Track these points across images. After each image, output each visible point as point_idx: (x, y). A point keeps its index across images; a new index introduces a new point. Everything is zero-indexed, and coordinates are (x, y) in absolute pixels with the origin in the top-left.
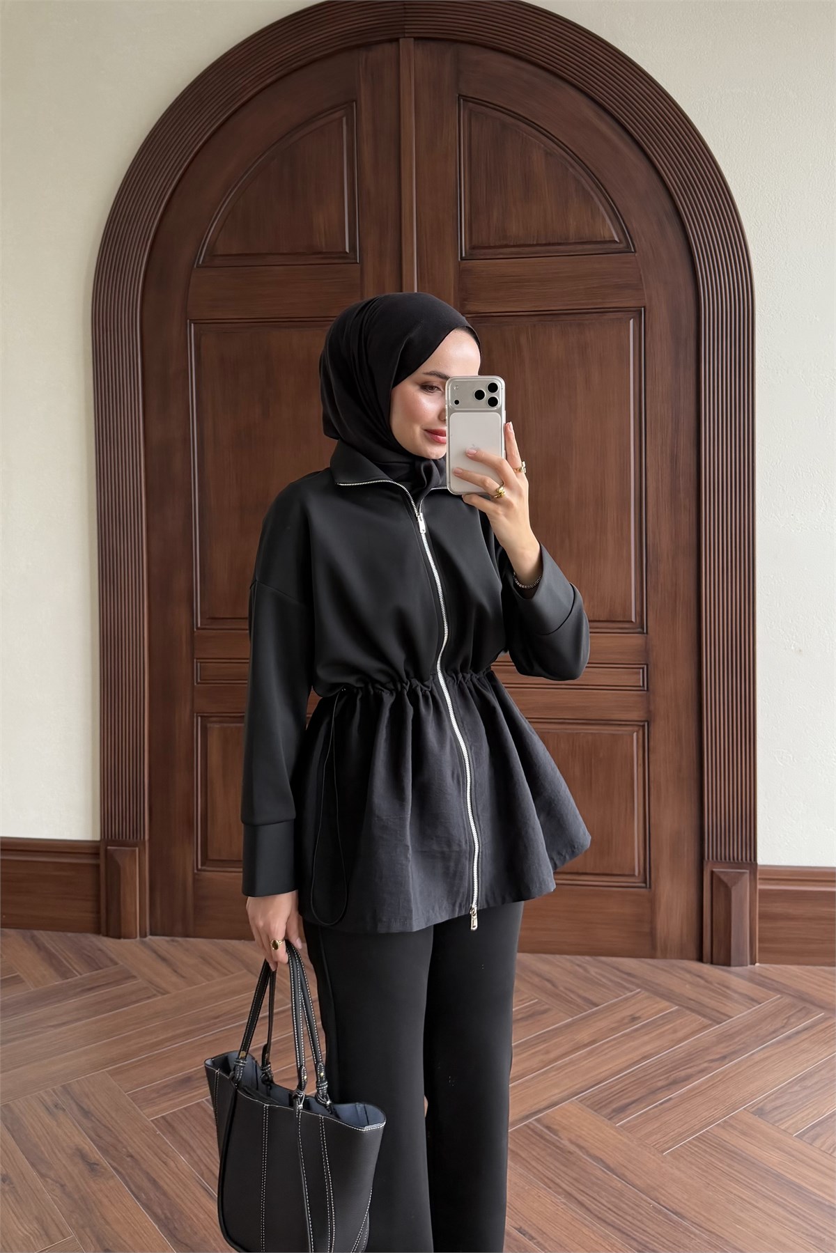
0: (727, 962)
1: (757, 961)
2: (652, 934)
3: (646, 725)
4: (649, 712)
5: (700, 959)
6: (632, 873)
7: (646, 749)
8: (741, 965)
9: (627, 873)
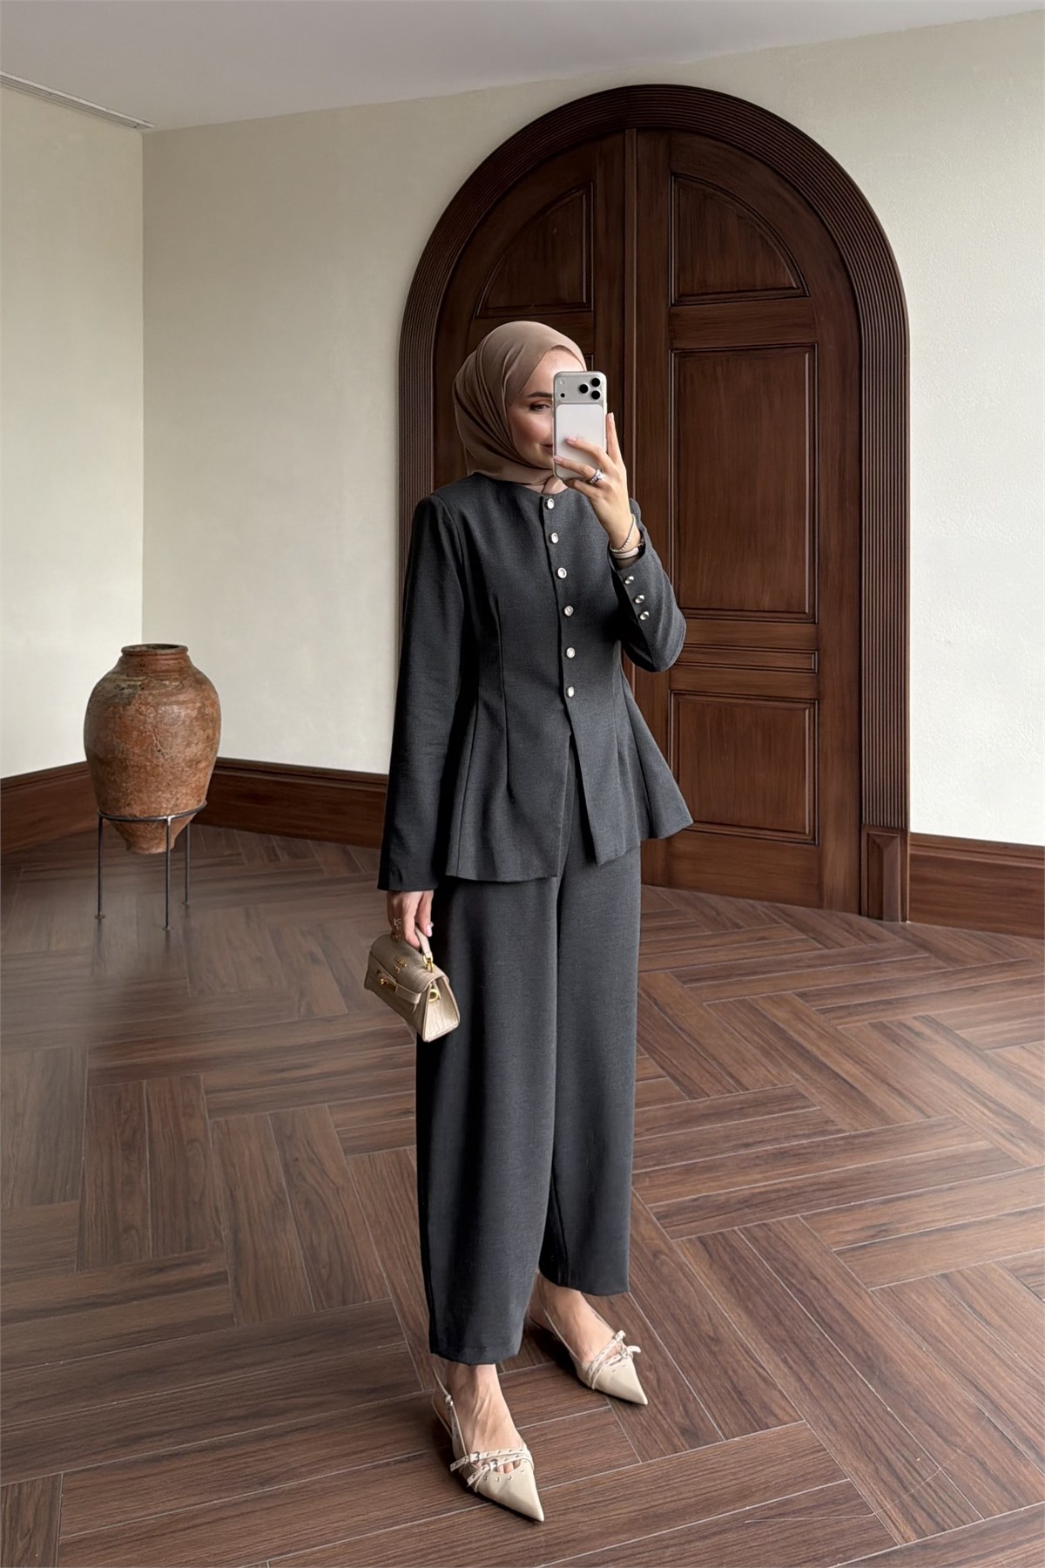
0: (881, 919)
1: (908, 917)
2: (820, 885)
3: (816, 700)
4: (819, 692)
5: (860, 913)
6: (802, 831)
7: (817, 724)
8: (892, 920)
9: (798, 830)
